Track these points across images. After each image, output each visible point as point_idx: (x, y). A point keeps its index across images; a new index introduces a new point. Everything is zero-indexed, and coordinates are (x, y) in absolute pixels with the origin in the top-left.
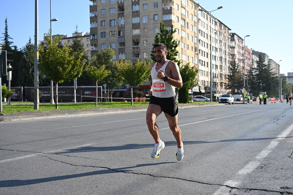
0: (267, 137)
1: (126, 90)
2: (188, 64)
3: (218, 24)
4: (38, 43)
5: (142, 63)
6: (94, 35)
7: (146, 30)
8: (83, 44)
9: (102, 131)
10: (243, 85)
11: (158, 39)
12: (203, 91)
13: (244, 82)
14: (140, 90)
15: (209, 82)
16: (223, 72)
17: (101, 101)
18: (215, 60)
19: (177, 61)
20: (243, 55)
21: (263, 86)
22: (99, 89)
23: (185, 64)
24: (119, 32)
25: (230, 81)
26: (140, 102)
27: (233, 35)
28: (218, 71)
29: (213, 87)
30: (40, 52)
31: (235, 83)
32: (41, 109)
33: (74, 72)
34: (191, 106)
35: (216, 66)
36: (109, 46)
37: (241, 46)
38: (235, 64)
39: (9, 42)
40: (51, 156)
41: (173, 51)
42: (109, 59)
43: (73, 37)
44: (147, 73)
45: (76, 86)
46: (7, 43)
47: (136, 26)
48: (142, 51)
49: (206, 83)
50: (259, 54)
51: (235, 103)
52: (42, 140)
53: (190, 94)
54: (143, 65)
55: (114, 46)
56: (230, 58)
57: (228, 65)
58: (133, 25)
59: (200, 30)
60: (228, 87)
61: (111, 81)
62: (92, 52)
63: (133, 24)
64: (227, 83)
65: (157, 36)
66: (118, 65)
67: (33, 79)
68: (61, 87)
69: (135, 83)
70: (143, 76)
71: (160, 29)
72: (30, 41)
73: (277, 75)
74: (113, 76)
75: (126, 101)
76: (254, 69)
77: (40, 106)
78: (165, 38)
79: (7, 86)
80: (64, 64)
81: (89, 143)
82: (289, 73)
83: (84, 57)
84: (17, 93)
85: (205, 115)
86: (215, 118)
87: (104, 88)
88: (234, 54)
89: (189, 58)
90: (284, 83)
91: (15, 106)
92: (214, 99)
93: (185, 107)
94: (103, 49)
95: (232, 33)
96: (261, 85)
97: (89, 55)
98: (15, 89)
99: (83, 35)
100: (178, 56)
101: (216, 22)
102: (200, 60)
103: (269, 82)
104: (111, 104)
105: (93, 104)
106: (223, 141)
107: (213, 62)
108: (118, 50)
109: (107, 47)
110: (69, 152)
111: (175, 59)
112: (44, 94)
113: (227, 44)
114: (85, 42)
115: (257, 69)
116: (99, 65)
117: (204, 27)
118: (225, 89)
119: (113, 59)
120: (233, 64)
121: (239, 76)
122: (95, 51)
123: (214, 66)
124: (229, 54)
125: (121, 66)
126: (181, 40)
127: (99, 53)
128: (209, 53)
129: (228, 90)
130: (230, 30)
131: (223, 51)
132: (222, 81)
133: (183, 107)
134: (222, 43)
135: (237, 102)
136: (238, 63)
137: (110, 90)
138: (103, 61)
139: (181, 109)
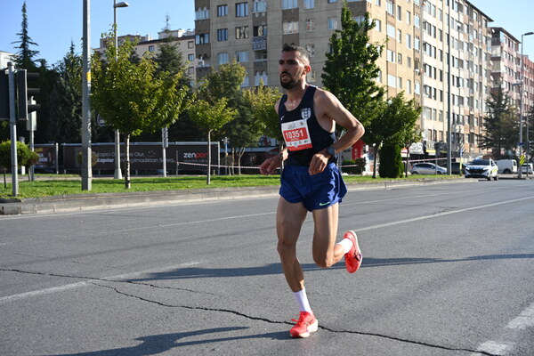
1: (268, 149)
2: (401, 94)
3: (465, 9)
4: (90, 53)
6: (202, 35)
7: (311, 22)
8: (180, 54)
9: (220, 235)
10: (518, 139)
11: (337, 42)
12: (432, 152)
13: (521, 133)
15: (445, 133)
16: (476, 112)
17: (217, 173)
18: (458, 86)
19: (378, 89)
20: (518, 74)
22: (214, 148)
23: (394, 96)
24: (256, 28)
25: (489, 129)
27: (498, 31)
28: (463, 111)
29: (453, 143)
30: (93, 71)
31: (500, 134)
32: (96, 189)
33: (163, 113)
34: (407, 185)
35: (461, 99)
36: (234, 57)
37: (515, 56)
38: (502, 94)
39: (30, 51)
40: (119, 286)
41: (368, 67)
42: (233, 85)
43: (159, 41)
45: (166, 143)
46: (26, 54)
47: (290, 15)
49: (438, 134)
51: (500, 179)
52: (100, 253)
53: (404, 159)
55: (244, 57)
56: (489, 81)
57: (485, 96)
58: (285, 12)
59: (425, 23)
60: (485, 143)
61: (239, 131)
62: (200, 71)
63: (283, 11)
64: (484, 135)
65: (334, 36)
66: (252, 97)
67: (80, 127)
68: (136, 143)
71: (342, 20)
72: (72, 49)
74: (242, 119)
77: (93, 182)
78: (352, 39)
79: (27, 142)
80: (142, 96)
81: (194, 260)
83: (183, 82)
84: (46, 156)
85: (437, 202)
86: (458, 209)
87: (223, 147)
88: (500, 73)
89: (403, 82)
91: (44, 184)
92: (456, 169)
93: (394, 186)
94: (222, 62)
95: (495, 29)
97: (193, 76)
98: (44, 147)
99: (180, 35)
100: (378, 78)
101: (459, 5)
102: (425, 86)
104: (238, 179)
105: (202, 179)
106: (475, 258)
107: (454, 90)
108: (252, 66)
109: (231, 60)
110: (155, 279)
111: (373, 83)
112: (101, 158)
113: (484, 51)
114: (185, 51)
116: (213, 99)
117: (435, 16)
118: (479, 147)
119: (243, 86)
120: (497, 95)
121: (509, 119)
122: (206, 68)
123: (456, 98)
124: (489, 74)
125: (258, 100)
126: (385, 45)
127: (214, 72)
128: (446, 70)
129: (486, 150)
130: (491, 21)
131: (475, 67)
132: (472, 131)
133: (390, 187)
134: (472, 50)
135: (505, 176)
136: (507, 92)
137: (237, 151)
138: (222, 90)
139: (385, 190)
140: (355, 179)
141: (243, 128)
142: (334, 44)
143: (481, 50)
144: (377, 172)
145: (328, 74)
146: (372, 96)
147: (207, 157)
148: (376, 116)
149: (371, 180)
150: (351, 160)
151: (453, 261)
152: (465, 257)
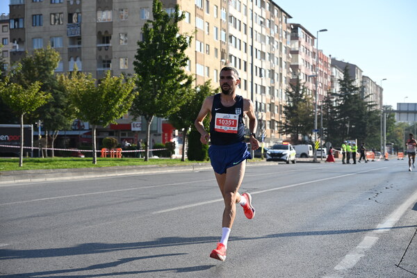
0: (356, 227)
1: (82, 133)
2: (208, 82)
3: (267, 5)
5: (116, 78)
6: (17, 20)
7: (124, 12)
9: (31, 217)
10: (313, 126)
11: (148, 32)
13: (316, 121)
14: (111, 134)
16: (276, 100)
17: (30, 156)
18: (261, 76)
19: (186, 77)
20: (314, 67)
21: (350, 128)
22: (27, 131)
23: (202, 84)
24: (70, 16)
25: (288, 117)
26: (111, 158)
27: (295, 28)
28: (265, 99)
31: (297, 121)
35: (263, 88)
36: (49, 43)
37: (311, 50)
38: (299, 85)
41: (177, 56)
42: (47, 69)
44: (126, 99)
47: (104, 4)
48: (115, 55)
50: (345, 66)
51: (298, 162)
54: (118, 82)
56: (288, 73)
57: (285, 86)
58: (99, 1)
59: (231, 16)
60: (285, 129)
61: (52, 114)
62: (14, 55)
63: (97, 0)
64: (283, 121)
65: (146, 26)
66: (66, 82)
69: (101, 119)
70: (117, 106)
71: (154, 11)
73: (378, 108)
74: (56, 103)
75: (83, 156)
76: (335, 94)
78: (162, 30)
82: (399, 105)
87: (37, 129)
88: (298, 65)
89: (211, 71)
90: (390, 122)
92: (258, 153)
93: (201, 169)
94: (37, 47)
95: (294, 25)
96: (348, 126)
97: (7, 60)
100: (187, 67)
101: (263, 2)
103: (363, 120)
104: (51, 161)
105: (14, 161)
106: (273, 236)
107: (257, 80)
108: (66, 51)
109: (45, 45)
111: (181, 72)
113: (284, 44)
115: (340, 96)
116: (26, 82)
117: (240, 11)
118: (279, 133)
119: (57, 71)
120: (295, 85)
121: (306, 108)
122: (20, 53)
123: (259, 88)
124: (288, 65)
125: (72, 85)
126: (194, 36)
127: (28, 56)
128: (249, 61)
129: (285, 135)
130: (290, 17)
131: (276, 59)
132: (273, 118)
133: (197, 169)
134: (273, 43)
135: (302, 160)
136: (304, 83)
137: (51, 134)
138: (36, 74)
139: (193, 172)
140: (165, 162)
141: (57, 111)
142: (146, 34)
143: (281, 43)
144: (185, 156)
145: (139, 62)
146: (181, 83)
147: (20, 138)
148: (184, 103)
149: (180, 163)
150: (161, 144)
151: (254, 238)
152: (264, 234)
